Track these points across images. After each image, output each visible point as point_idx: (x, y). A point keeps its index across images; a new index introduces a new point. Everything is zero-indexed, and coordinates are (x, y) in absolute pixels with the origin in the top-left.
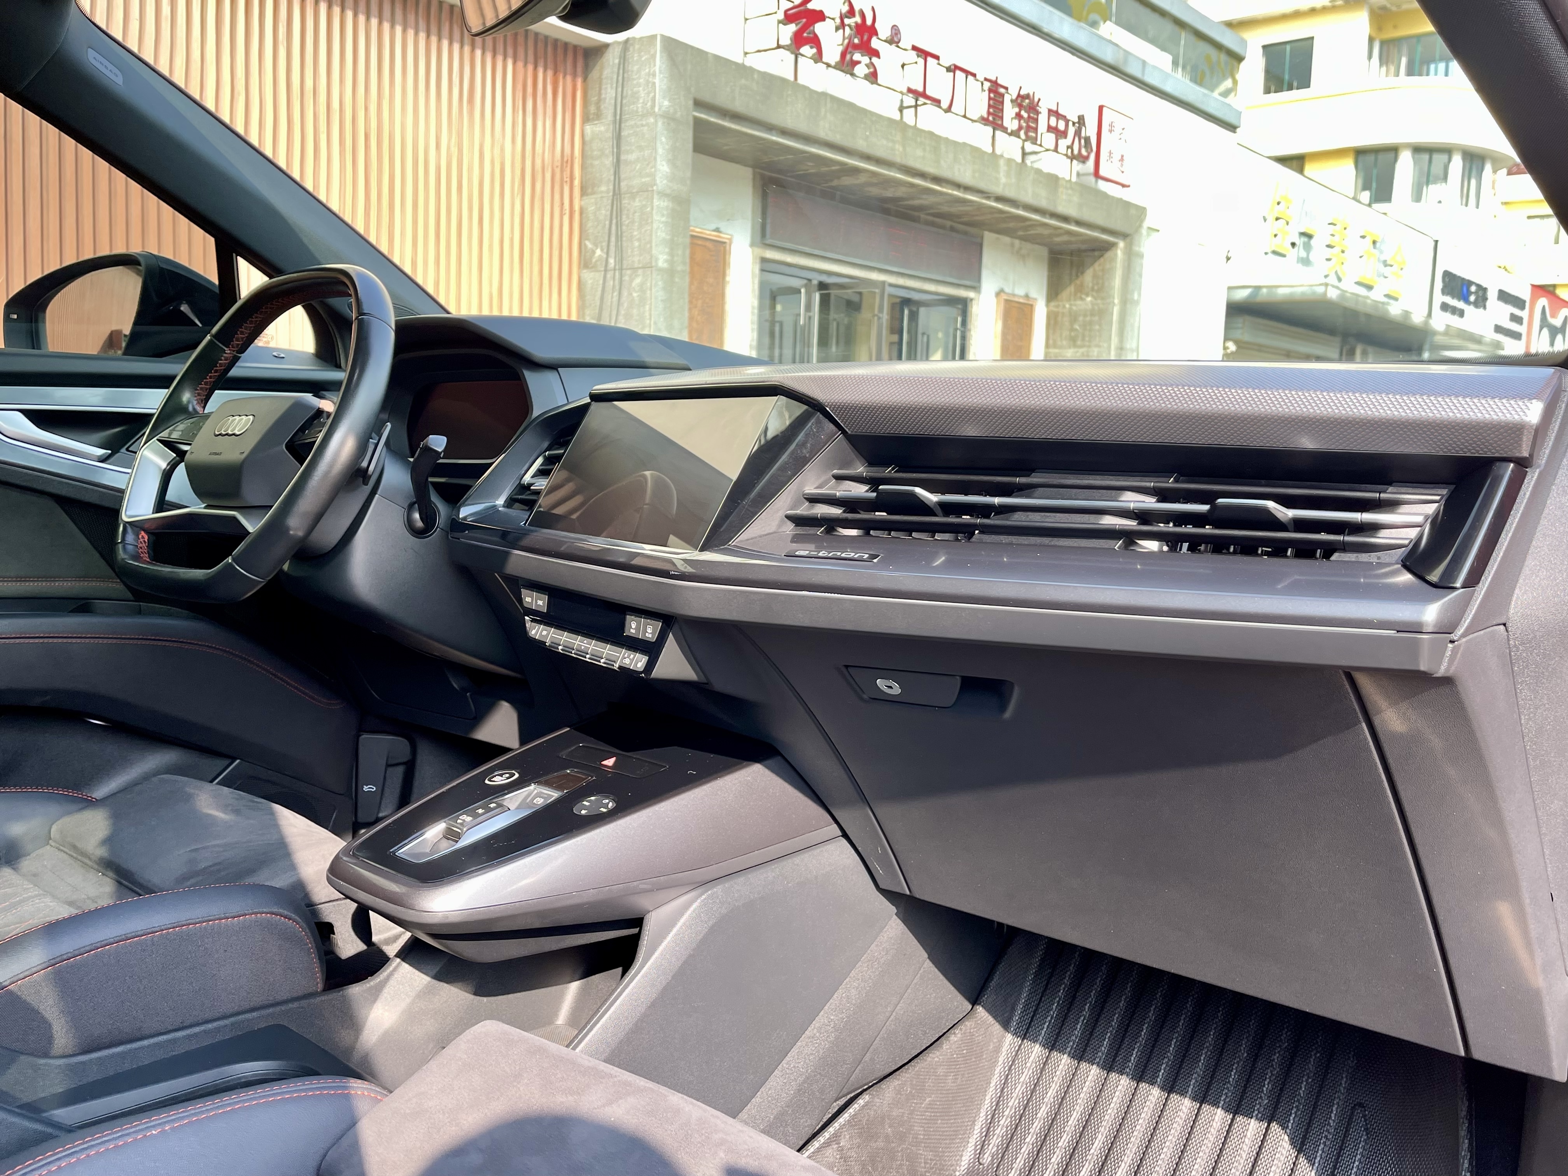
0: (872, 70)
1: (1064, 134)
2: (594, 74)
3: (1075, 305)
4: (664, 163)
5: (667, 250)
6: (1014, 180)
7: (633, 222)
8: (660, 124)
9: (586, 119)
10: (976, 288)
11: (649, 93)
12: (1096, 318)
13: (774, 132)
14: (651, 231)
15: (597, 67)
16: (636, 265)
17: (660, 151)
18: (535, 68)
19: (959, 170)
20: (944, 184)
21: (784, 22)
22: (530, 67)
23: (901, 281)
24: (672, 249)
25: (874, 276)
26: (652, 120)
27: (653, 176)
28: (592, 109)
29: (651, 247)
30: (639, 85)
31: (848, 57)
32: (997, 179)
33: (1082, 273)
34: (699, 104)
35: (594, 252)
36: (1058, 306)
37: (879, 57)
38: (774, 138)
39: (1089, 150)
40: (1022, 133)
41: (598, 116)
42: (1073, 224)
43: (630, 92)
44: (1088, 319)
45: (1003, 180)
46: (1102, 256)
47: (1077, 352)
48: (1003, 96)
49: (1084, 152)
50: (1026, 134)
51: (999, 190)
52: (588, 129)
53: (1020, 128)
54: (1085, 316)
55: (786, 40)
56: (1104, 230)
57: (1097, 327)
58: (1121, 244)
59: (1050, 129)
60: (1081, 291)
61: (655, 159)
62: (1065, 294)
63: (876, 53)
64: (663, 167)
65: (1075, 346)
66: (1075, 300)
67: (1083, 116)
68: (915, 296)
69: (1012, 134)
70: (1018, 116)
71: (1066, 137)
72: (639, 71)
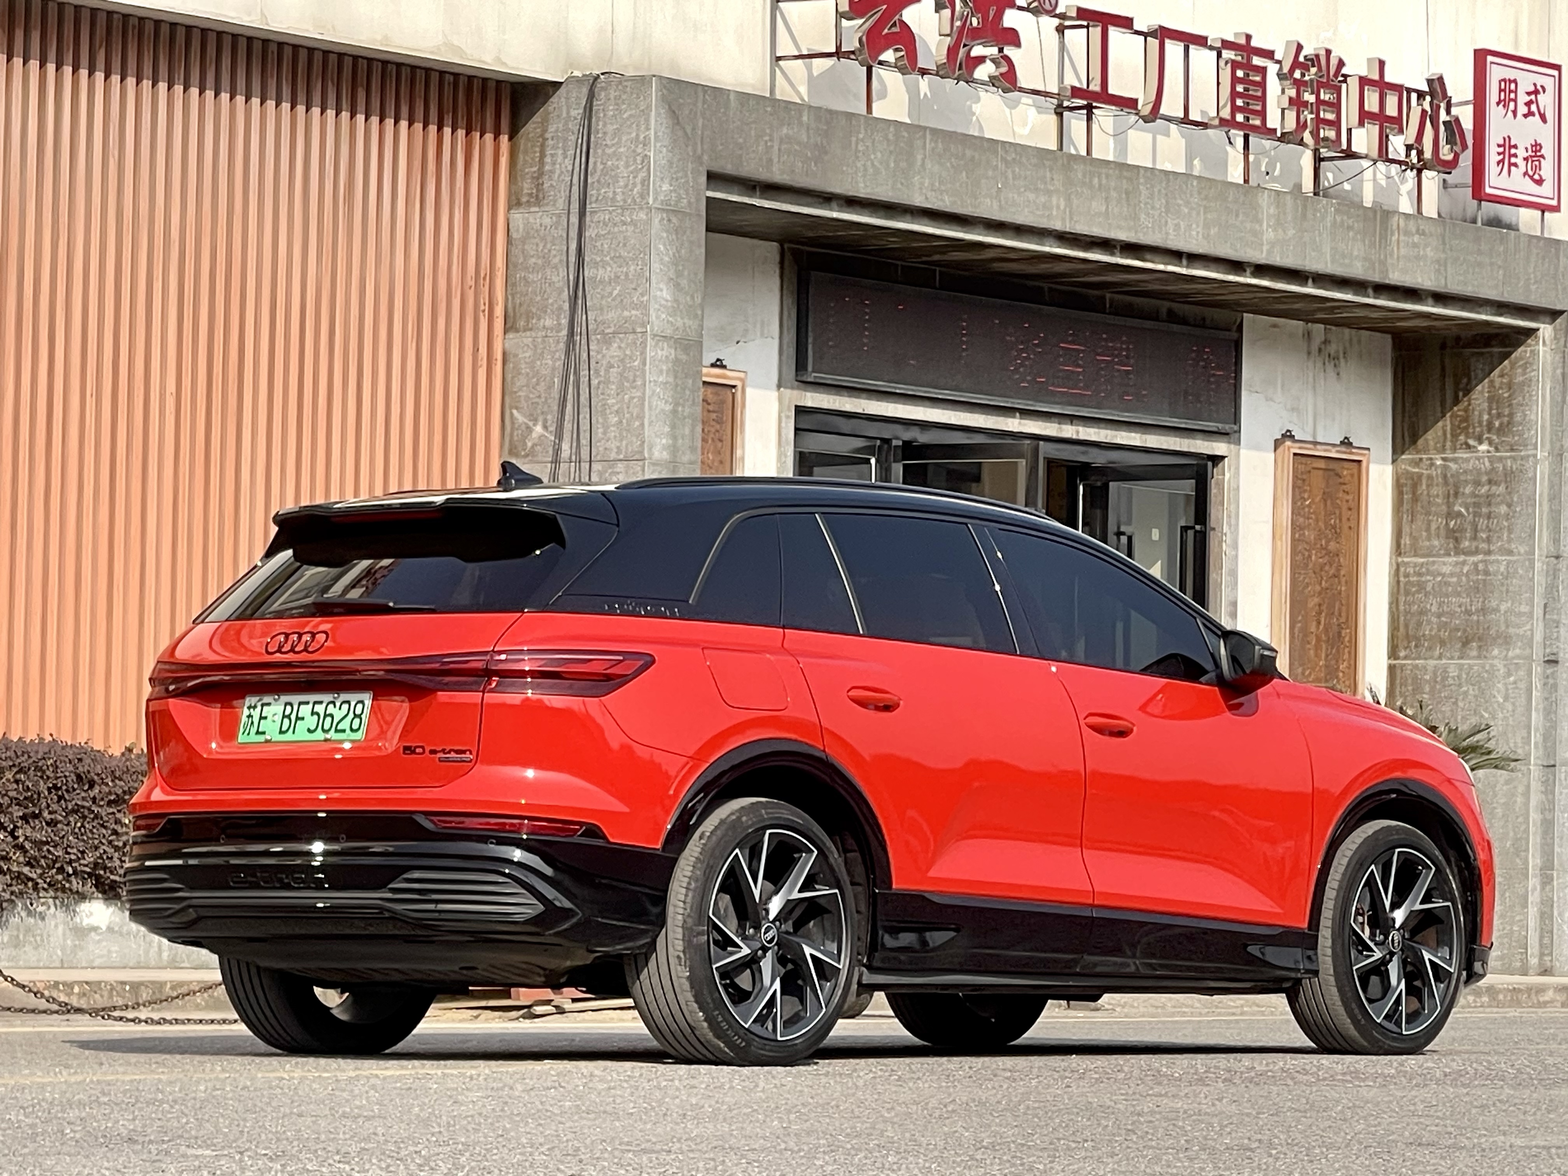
0: (1004, 69)
1: (1398, 123)
2: (531, 128)
3: (1455, 460)
4: (662, 286)
5: (667, 429)
6: (1291, 232)
7: (607, 382)
8: (656, 221)
9: (514, 203)
10: (1231, 435)
11: (636, 172)
12: (1501, 489)
13: (834, 204)
14: (642, 399)
15: (537, 118)
16: (613, 456)
17: (656, 266)
18: (440, 129)
19: (1177, 226)
20: (1148, 256)
21: (851, 15)
22: (433, 128)
23: (1069, 431)
24: (673, 427)
25: (1013, 424)
26: (643, 215)
27: (644, 307)
28: (527, 186)
29: (642, 425)
30: (617, 156)
31: (962, 51)
32: (1256, 234)
33: (1468, 392)
34: (714, 178)
35: (529, 430)
36: (1417, 463)
37: (1017, 43)
38: (835, 215)
39: (1457, 148)
40: (1307, 137)
41: (538, 199)
42: (1430, 301)
43: (600, 167)
44: (1484, 490)
45: (1269, 235)
46: (1507, 356)
47: (1464, 563)
48: (1263, 71)
49: (1446, 153)
50: (1315, 134)
51: (1261, 257)
52: (518, 217)
53: (1301, 126)
54: (1477, 483)
55: (851, 44)
56: (1502, 307)
57: (1503, 509)
58: (1546, 330)
59: (1364, 116)
60: (1463, 426)
61: (649, 280)
62: (1431, 437)
63: (1012, 37)
64: (662, 292)
65: (1458, 552)
66: (1454, 450)
67: (1441, 79)
68: (1098, 458)
69: (1284, 138)
70: (1297, 103)
71: (1401, 131)
72: (617, 132)
